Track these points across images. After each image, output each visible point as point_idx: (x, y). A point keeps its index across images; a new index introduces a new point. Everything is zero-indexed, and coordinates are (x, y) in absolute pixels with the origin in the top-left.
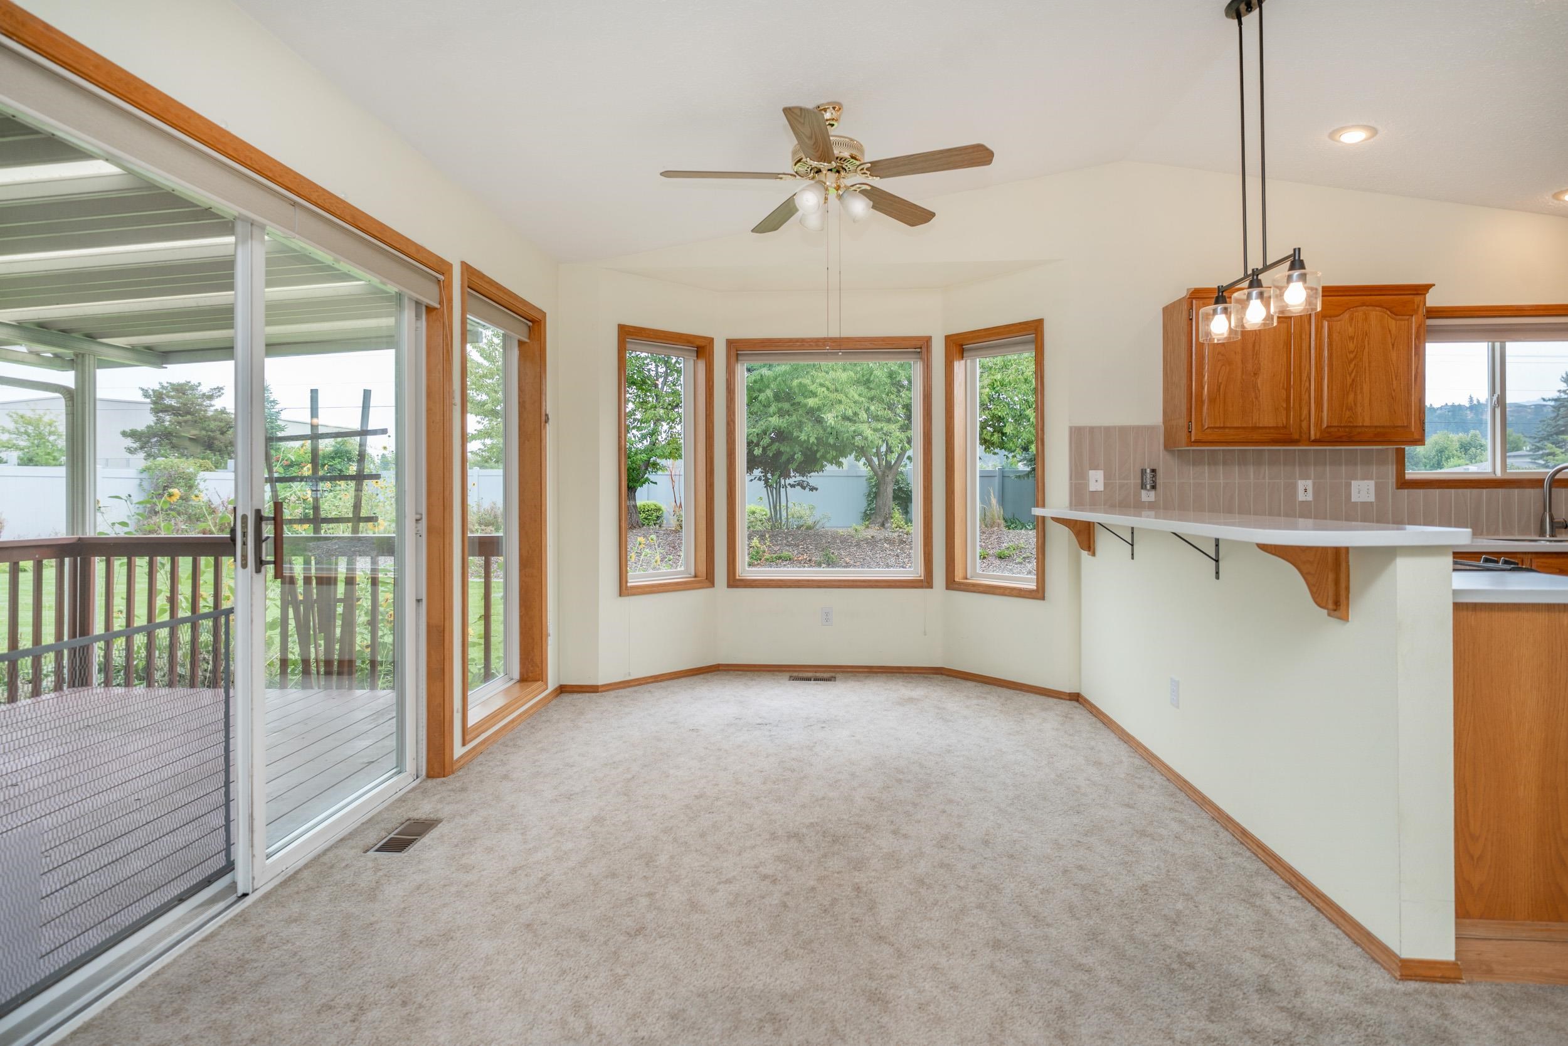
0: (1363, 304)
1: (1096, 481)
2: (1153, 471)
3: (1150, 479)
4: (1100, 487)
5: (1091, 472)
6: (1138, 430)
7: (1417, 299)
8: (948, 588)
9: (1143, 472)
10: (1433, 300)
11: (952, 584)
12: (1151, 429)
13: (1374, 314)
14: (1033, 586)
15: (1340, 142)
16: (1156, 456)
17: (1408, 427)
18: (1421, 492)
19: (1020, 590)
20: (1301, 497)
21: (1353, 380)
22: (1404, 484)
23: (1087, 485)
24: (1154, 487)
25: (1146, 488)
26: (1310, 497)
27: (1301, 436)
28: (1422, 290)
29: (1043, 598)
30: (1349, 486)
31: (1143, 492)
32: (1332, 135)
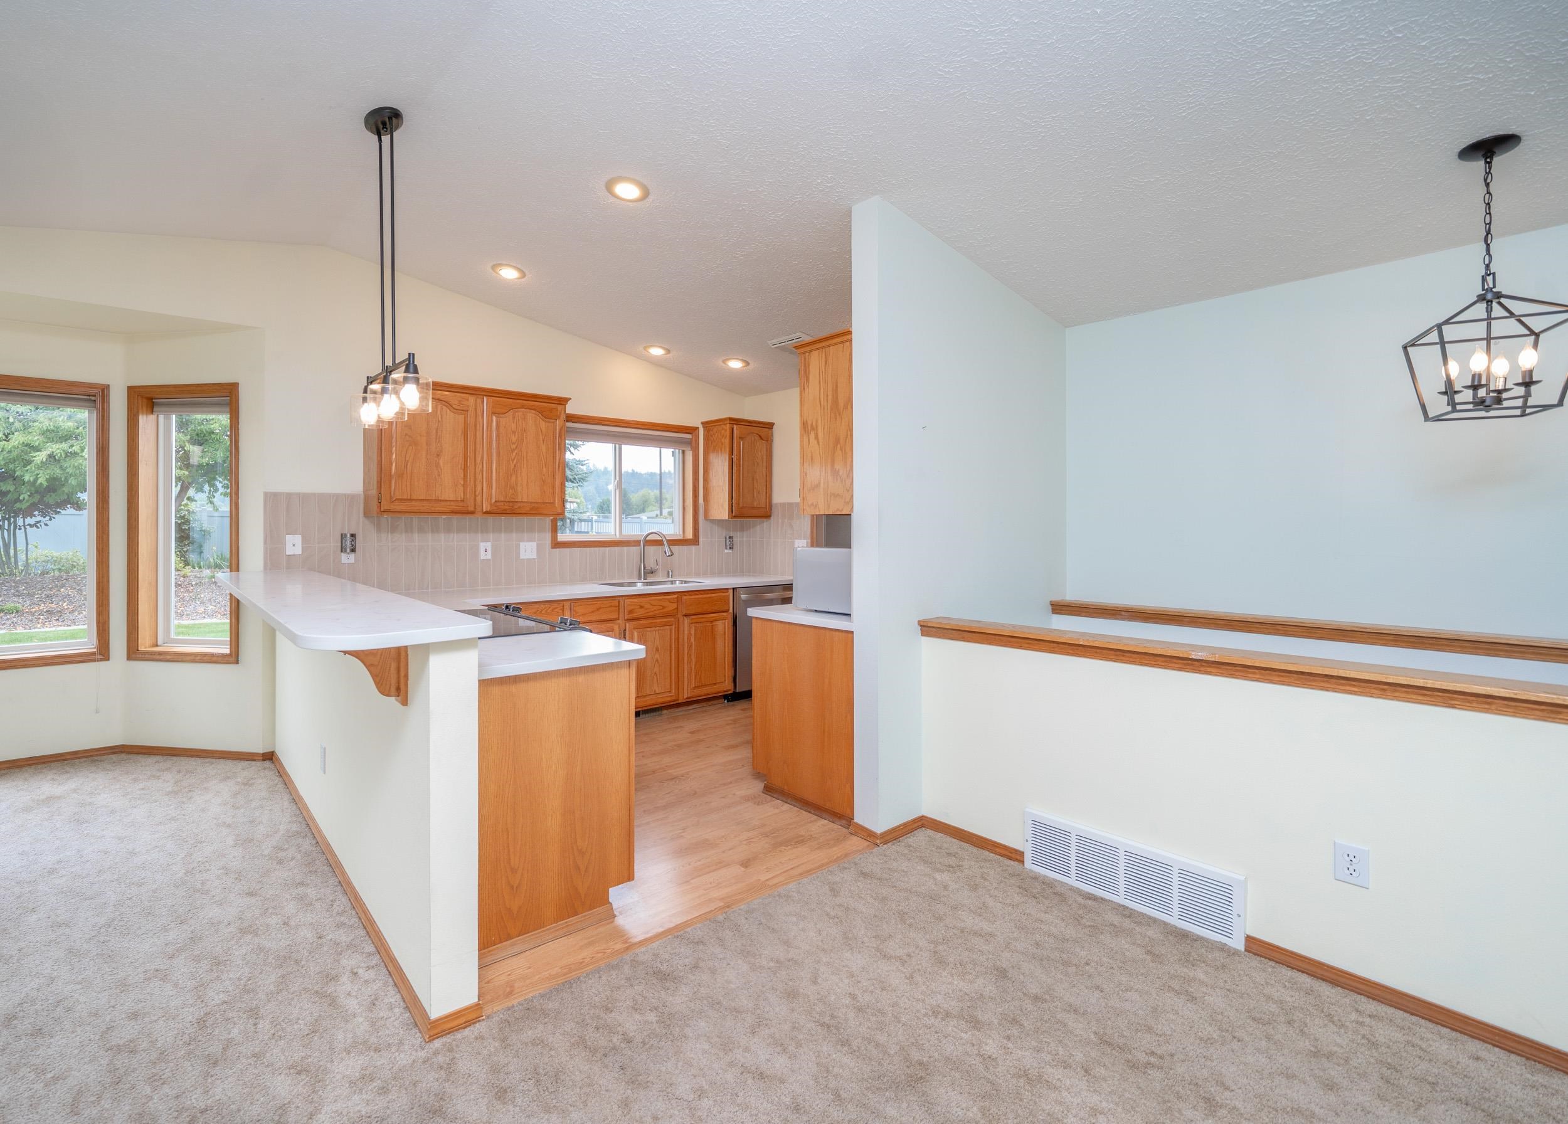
0: (523, 407)
1: (294, 545)
2: (353, 535)
3: (349, 543)
4: (298, 550)
5: (288, 537)
6: (337, 499)
7: (560, 408)
8: (129, 658)
9: (343, 536)
10: (570, 409)
11: (134, 653)
12: (351, 498)
13: (531, 415)
14: (226, 650)
15: (499, 274)
16: (357, 522)
17: (553, 503)
18: (568, 550)
19: (212, 655)
20: (483, 556)
21: (515, 466)
22: (557, 544)
23: (284, 549)
24: (353, 550)
25: (346, 551)
26: (489, 556)
27: (475, 508)
28: (562, 401)
29: (237, 662)
30: (518, 546)
31: (343, 555)
32: (494, 267)
